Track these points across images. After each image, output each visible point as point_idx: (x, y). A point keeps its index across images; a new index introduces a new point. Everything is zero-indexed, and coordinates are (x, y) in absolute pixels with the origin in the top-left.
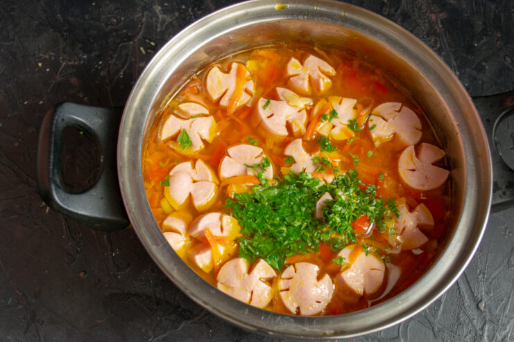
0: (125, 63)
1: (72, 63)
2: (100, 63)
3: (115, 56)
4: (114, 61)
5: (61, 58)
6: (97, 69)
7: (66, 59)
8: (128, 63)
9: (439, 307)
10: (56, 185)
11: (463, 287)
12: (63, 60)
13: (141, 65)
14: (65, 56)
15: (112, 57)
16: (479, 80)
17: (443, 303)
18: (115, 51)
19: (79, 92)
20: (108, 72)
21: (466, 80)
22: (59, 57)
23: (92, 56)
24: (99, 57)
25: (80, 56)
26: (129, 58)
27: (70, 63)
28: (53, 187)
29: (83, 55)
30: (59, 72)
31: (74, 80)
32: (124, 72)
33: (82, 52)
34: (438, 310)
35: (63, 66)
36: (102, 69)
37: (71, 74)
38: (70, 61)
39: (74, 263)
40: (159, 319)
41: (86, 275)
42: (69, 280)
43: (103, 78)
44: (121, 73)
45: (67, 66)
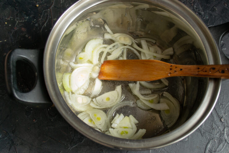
0: (46, 19)
2: (35, 20)
3: (42, 16)
4: (41, 19)
6: (33, 23)
7: (18, 20)
8: (48, 19)
10: (16, 89)
13: (55, 19)
14: (18, 18)
15: (40, 17)
16: (213, 15)
18: (41, 14)
19: (26, 35)
20: (39, 24)
21: (207, 16)
23: (31, 17)
24: (34, 18)
26: (48, 17)
28: (14, 91)
30: (16, 26)
31: (24, 29)
32: (47, 24)
35: (17, 23)
36: (36, 23)
37: (21, 26)
38: (21, 20)
39: (30, 116)
40: (72, 138)
41: (37, 121)
42: (28, 124)
43: (37, 27)
44: (45, 24)
45: (19, 23)
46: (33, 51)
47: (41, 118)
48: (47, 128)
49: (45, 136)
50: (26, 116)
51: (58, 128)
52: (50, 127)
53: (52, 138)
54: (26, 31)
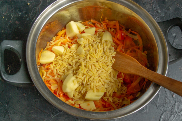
0: (35, 15)
1: (16, 16)
2: (26, 15)
3: (32, 12)
4: (31, 14)
5: (11, 14)
8: (37, 15)
9: (158, 97)
10: (3, 72)
12: (12, 15)
16: (168, 13)
17: (159, 96)
19: (19, 27)
23: (23, 13)
25: (19, 13)
27: (15, 16)
29: (20, 13)
30: (11, 19)
31: (17, 22)
33: (19, 12)
34: (158, 99)
35: (12, 17)
36: (27, 18)
38: (15, 15)
39: (21, 91)
40: (54, 109)
41: (26, 95)
42: (20, 97)
43: (28, 21)
44: (35, 19)
45: (14, 17)
46: (18, 41)
47: (30, 93)
48: (34, 100)
49: (32, 107)
50: (18, 91)
51: (43, 101)
52: (37, 100)
53: (38, 109)
54: (19, 23)
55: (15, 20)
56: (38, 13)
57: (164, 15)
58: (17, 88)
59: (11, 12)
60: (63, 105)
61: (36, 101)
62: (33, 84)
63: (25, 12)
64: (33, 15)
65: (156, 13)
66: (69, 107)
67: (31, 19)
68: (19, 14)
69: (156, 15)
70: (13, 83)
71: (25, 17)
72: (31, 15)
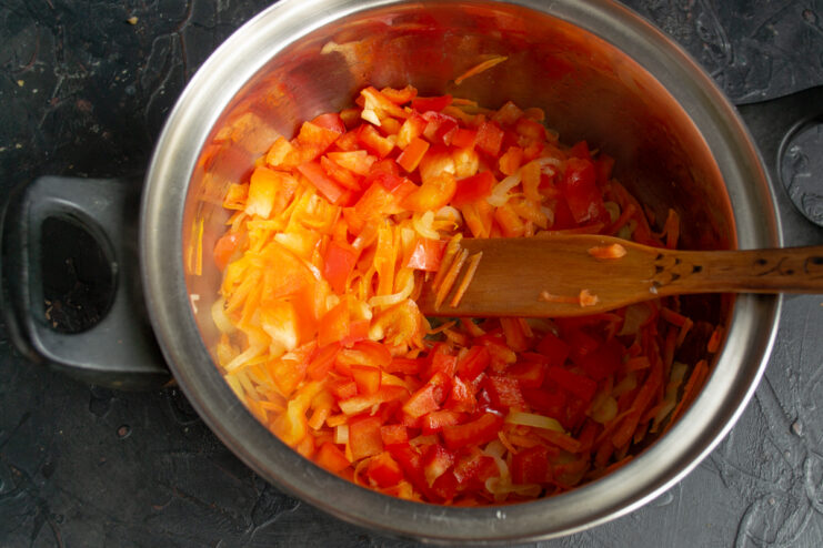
0: (166, 70)
1: (76, 76)
2: (124, 72)
3: (149, 58)
4: (147, 67)
5: (56, 68)
6: (118, 83)
7: (65, 71)
8: (171, 69)
11: (766, 401)
12: (59, 72)
14: (63, 65)
15: (143, 62)
16: (765, 53)
18: (147, 52)
19: (92, 125)
20: (139, 87)
21: (744, 56)
22: (53, 67)
23: (109, 61)
24: (121, 63)
25: (89, 62)
26: (173, 60)
27: (73, 77)
29: (94, 61)
30: (56, 92)
31: (82, 104)
32: (166, 85)
33: (91, 57)
35: (61, 82)
36: (128, 83)
38: (73, 72)
39: (107, 414)
40: (259, 494)
41: (131, 432)
42: (101, 443)
43: (132, 97)
44: (163, 87)
45: (67, 81)
46: (104, 183)
47: (147, 423)
48: (167, 458)
49: (160, 486)
50: (93, 415)
51: (208, 457)
52: (178, 455)
53: (186, 496)
54: (92, 110)
55: (74, 95)
56: (176, 62)
57: (744, 64)
58: (87, 406)
59: (55, 59)
60: (305, 475)
61: (174, 463)
62: (170, 376)
63: (117, 56)
64: (153, 69)
65: (712, 53)
66: (329, 482)
67: (145, 87)
68: (91, 66)
69: (709, 61)
70: (79, 369)
71: (118, 78)
72: (148, 72)
